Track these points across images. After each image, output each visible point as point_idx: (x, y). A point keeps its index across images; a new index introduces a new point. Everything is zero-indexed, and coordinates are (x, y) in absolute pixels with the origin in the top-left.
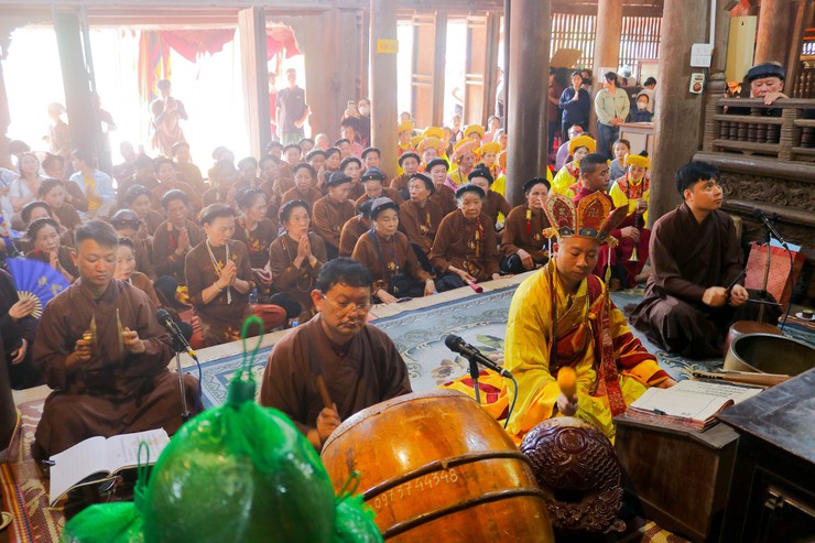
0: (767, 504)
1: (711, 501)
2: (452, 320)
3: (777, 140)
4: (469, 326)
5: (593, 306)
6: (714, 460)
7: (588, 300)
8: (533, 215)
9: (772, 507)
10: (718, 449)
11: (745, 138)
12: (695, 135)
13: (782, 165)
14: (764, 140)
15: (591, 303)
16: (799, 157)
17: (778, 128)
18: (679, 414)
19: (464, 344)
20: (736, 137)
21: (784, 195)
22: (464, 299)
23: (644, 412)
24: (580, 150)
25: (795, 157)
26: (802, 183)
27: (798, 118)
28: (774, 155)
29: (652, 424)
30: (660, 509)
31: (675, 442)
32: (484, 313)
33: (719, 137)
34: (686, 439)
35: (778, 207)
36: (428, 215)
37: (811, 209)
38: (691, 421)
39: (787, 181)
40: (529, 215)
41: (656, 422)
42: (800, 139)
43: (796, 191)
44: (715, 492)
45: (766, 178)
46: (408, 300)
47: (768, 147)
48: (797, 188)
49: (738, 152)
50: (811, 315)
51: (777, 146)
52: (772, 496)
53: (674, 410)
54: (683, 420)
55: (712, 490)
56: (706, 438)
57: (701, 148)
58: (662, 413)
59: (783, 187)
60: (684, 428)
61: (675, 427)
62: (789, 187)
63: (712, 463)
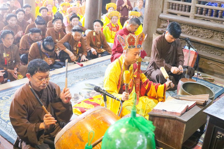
0: (217, 137)
1: (183, 139)
2: (74, 78)
3: (189, 11)
4: (81, 80)
5: (135, 73)
6: (184, 125)
7: (133, 70)
8: (96, 34)
9: (219, 138)
10: (186, 122)
11: (178, 10)
12: (160, 7)
13: (191, 20)
14: (185, 11)
15: (134, 71)
16: (197, 18)
17: (190, 7)
18: (171, 111)
19: (101, 89)
20: (175, 9)
21: (191, 31)
22: (76, 69)
23: (159, 111)
24: (110, 8)
25: (195, 18)
26: (197, 27)
27: (197, 4)
28: (188, 17)
29: (162, 115)
30: (164, 143)
31: (171, 120)
32: (85, 75)
33: (169, 8)
34: (175, 119)
35: (189, 35)
36: (60, 35)
37: (200, 37)
38: (176, 113)
39: (192, 26)
40: (94, 34)
41: (164, 114)
42: (197, 12)
43: (195, 30)
44: (184, 136)
45: (185, 25)
46: (53, 70)
47: (186, 13)
48: (196, 29)
49: (176, 14)
50: (200, 74)
51: (189, 13)
52: (218, 134)
53: (170, 109)
54: (173, 113)
55: (183, 135)
56: (181, 118)
57: (162, 12)
58: (165, 111)
59: (191, 28)
60: (174, 116)
61: (171, 115)
62: (193, 28)
63: (183, 127)
